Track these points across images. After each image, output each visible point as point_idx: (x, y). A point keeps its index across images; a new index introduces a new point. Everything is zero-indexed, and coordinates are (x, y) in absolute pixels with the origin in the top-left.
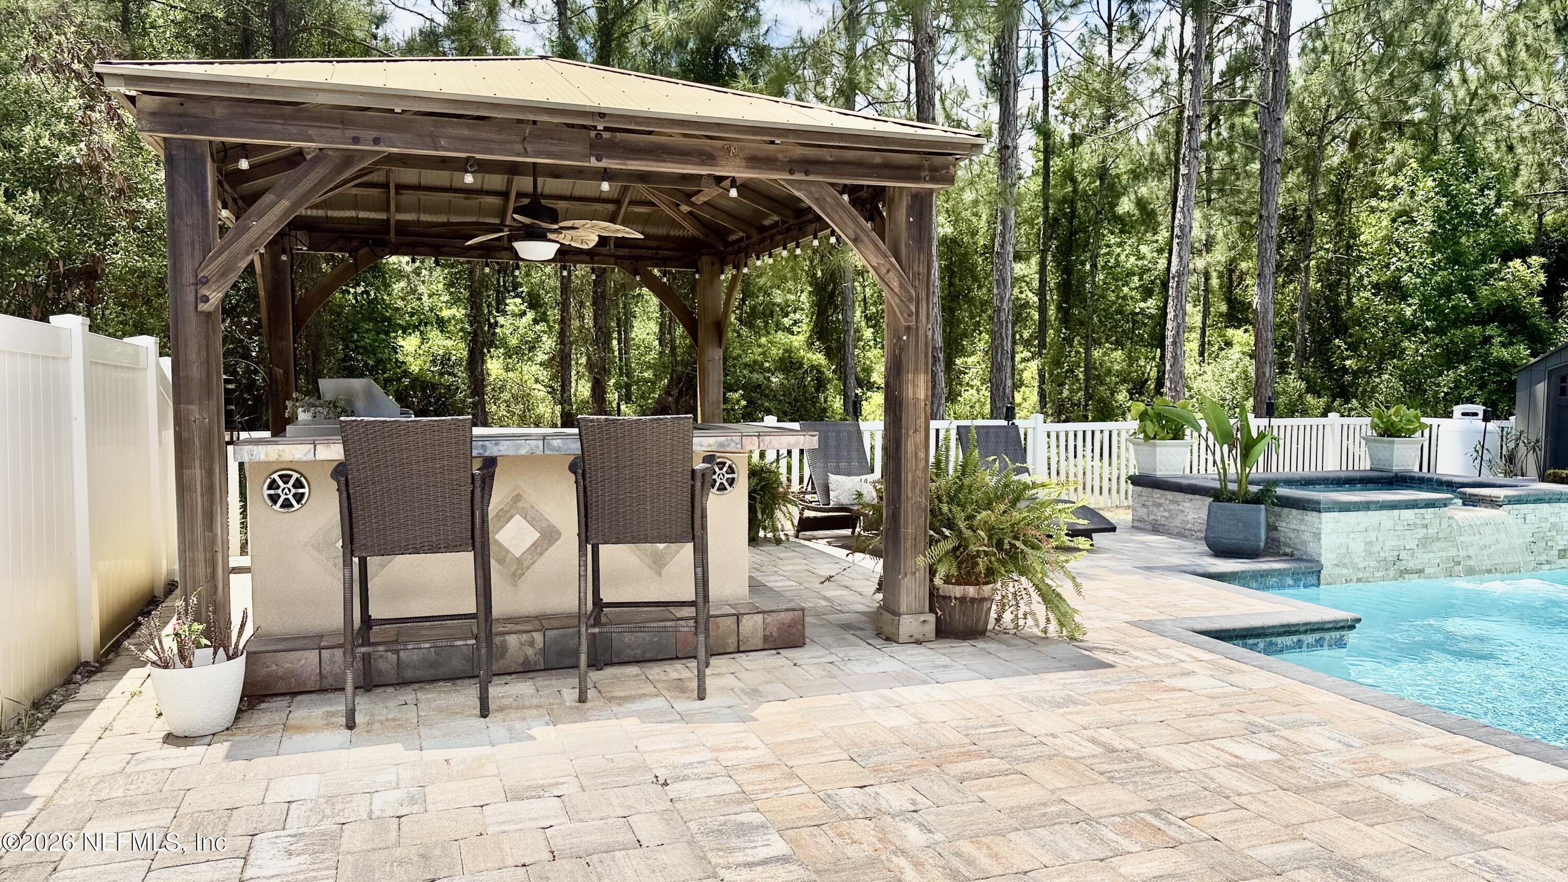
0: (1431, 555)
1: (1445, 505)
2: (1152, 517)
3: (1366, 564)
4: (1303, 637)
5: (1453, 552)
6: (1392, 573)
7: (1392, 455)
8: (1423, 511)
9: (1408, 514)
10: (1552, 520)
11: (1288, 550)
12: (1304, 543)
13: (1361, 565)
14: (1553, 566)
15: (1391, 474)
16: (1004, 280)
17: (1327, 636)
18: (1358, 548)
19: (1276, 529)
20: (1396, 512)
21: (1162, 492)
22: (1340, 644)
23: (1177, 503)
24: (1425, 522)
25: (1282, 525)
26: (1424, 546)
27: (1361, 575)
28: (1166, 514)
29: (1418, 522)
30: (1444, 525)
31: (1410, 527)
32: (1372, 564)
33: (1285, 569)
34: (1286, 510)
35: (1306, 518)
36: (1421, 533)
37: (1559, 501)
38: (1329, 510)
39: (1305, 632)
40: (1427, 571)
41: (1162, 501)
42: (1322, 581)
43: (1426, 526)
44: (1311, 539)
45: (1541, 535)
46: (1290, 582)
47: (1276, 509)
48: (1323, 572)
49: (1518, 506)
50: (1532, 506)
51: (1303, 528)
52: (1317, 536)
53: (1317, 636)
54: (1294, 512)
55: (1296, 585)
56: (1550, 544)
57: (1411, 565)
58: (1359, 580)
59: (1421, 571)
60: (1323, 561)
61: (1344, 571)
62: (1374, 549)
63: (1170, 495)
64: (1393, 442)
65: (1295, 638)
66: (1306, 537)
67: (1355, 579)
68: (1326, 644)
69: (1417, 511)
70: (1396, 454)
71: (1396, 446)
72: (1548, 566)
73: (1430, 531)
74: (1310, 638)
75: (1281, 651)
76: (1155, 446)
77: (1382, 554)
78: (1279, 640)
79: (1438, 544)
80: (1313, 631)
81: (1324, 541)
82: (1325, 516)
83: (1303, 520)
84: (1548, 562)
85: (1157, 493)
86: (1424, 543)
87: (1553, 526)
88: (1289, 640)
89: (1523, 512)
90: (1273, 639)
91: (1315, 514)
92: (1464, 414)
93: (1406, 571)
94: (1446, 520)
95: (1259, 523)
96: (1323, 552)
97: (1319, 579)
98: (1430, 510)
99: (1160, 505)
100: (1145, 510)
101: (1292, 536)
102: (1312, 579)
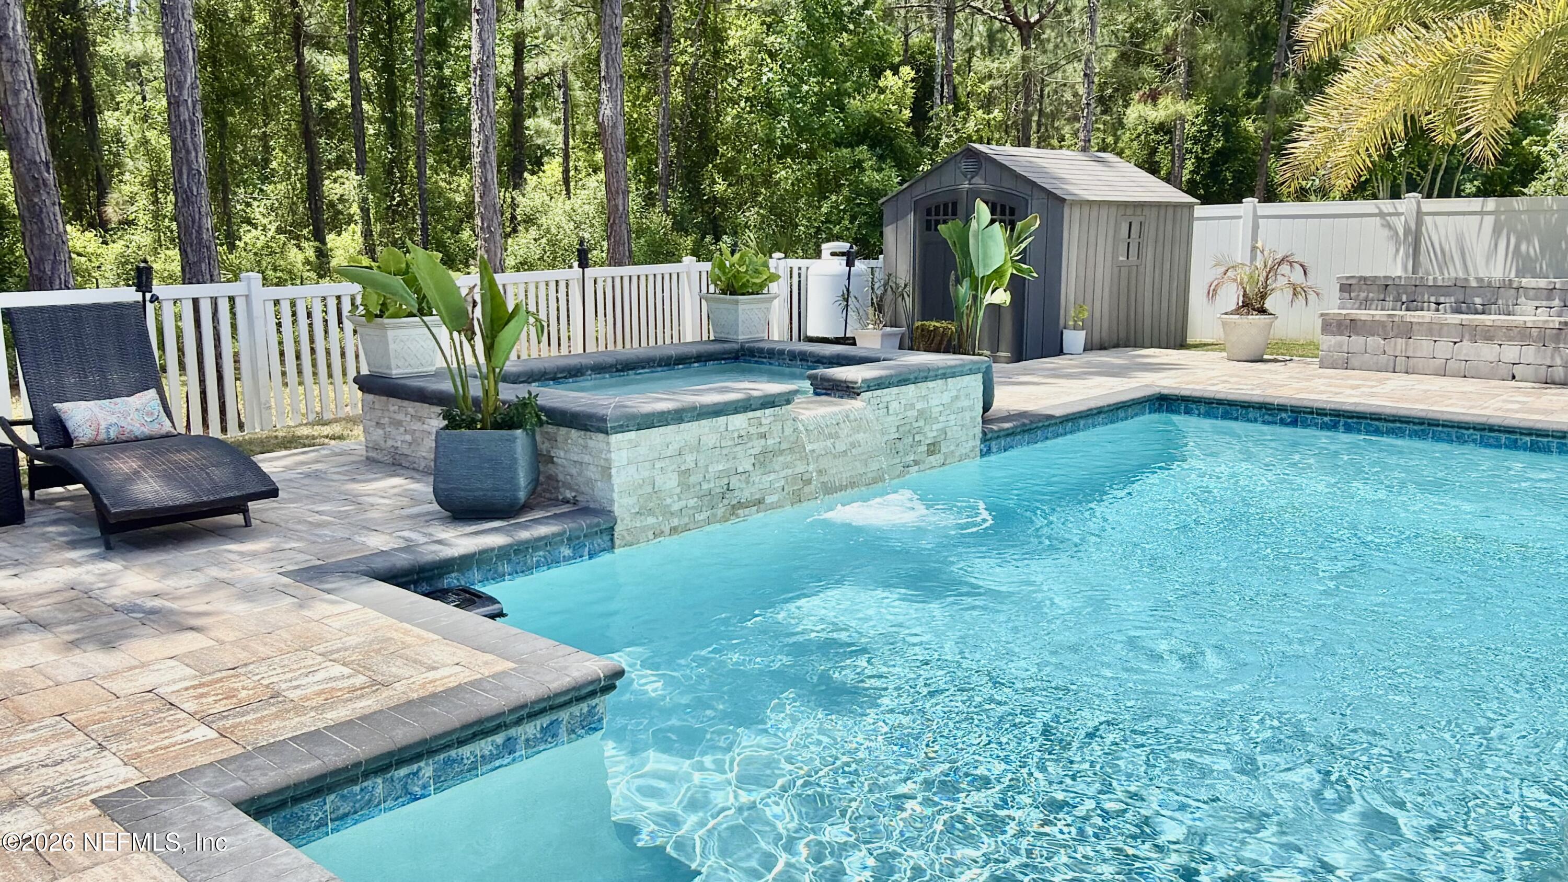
0: (773, 476)
1: (788, 402)
2: (390, 443)
3: (683, 503)
4: (512, 732)
5: (800, 468)
6: (720, 511)
7: (737, 320)
8: (758, 413)
9: (738, 421)
10: (919, 406)
11: (569, 495)
12: (589, 481)
13: (676, 507)
14: (922, 467)
15: (736, 346)
16: (179, 52)
17: (563, 715)
18: (670, 482)
19: (550, 460)
20: (722, 420)
21: (399, 402)
22: (591, 724)
23: (420, 419)
24: (762, 430)
25: (559, 455)
26: (762, 464)
27: (675, 522)
28: (408, 438)
29: (753, 430)
30: (788, 431)
31: (742, 439)
32: (692, 503)
33: (554, 535)
34: (563, 430)
35: (591, 443)
36: (757, 446)
37: (926, 379)
38: (622, 429)
39: (519, 722)
40: (769, 499)
41: (400, 417)
42: (617, 542)
43: (763, 436)
44: (598, 477)
45: (908, 427)
46: (566, 551)
47: (550, 429)
48: (618, 529)
49: (879, 392)
50: (895, 390)
51: (587, 459)
52: (606, 471)
53: (545, 721)
54: (574, 433)
55: (577, 555)
56: (917, 438)
57: (746, 494)
58: (674, 530)
59: (760, 502)
60: (617, 510)
61: (651, 520)
62: (693, 479)
63: (412, 407)
64: (737, 302)
65: (499, 739)
66: (592, 473)
67: (667, 531)
68: (563, 731)
69: (751, 414)
70: (741, 317)
71: (741, 307)
72: (916, 468)
73: (770, 442)
74: (530, 729)
75: (473, 768)
76: (384, 327)
77: (705, 486)
78: (465, 751)
79: (781, 459)
80: (532, 716)
81: (619, 479)
82: (615, 439)
83: (586, 447)
84: (916, 463)
85: (394, 404)
86: (763, 460)
87: (921, 413)
88: (485, 746)
89: (885, 399)
90: (453, 753)
91: (601, 436)
92: (833, 254)
93: (741, 505)
94: (790, 423)
95: (514, 460)
96: (616, 496)
97: (612, 540)
98: (768, 411)
99: (398, 424)
100: (381, 432)
101: (574, 471)
102: (600, 541)
